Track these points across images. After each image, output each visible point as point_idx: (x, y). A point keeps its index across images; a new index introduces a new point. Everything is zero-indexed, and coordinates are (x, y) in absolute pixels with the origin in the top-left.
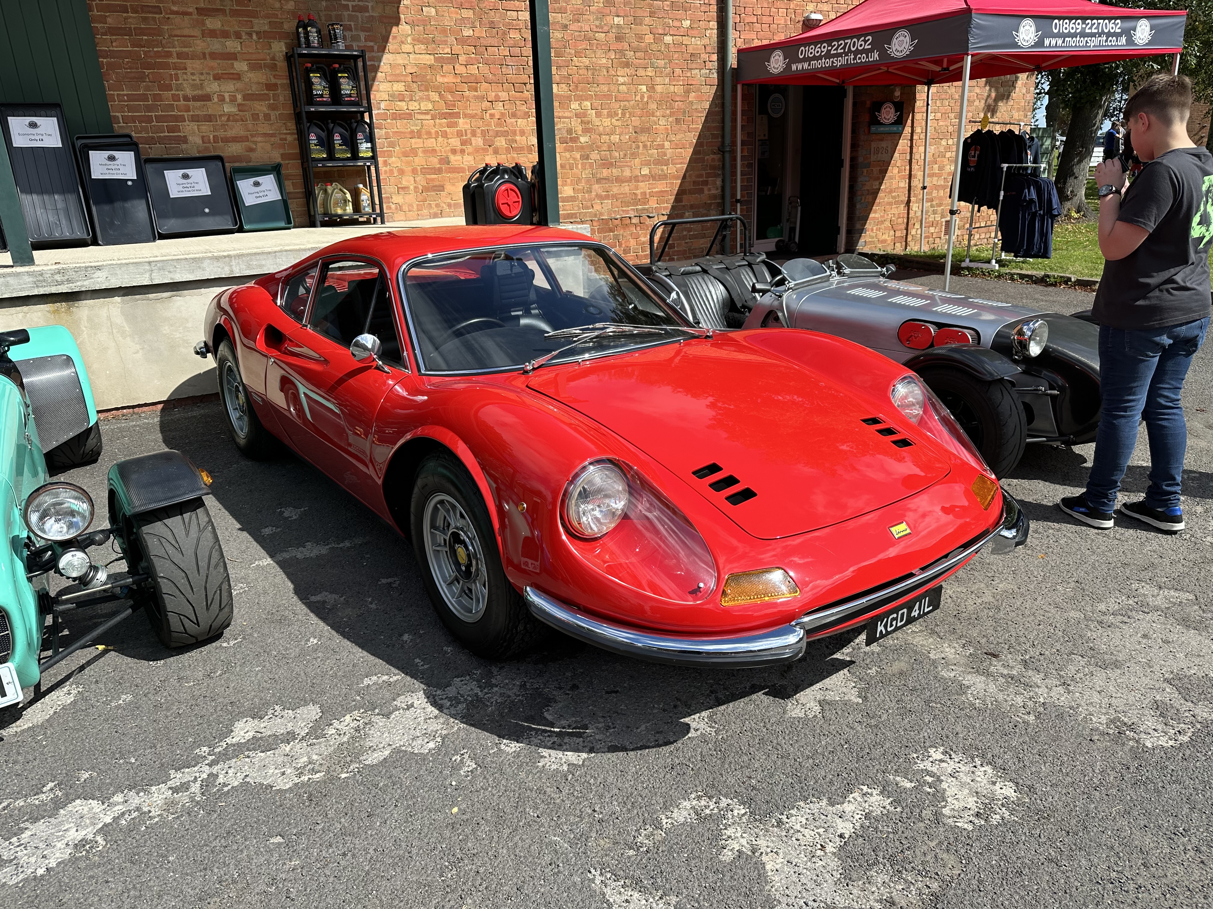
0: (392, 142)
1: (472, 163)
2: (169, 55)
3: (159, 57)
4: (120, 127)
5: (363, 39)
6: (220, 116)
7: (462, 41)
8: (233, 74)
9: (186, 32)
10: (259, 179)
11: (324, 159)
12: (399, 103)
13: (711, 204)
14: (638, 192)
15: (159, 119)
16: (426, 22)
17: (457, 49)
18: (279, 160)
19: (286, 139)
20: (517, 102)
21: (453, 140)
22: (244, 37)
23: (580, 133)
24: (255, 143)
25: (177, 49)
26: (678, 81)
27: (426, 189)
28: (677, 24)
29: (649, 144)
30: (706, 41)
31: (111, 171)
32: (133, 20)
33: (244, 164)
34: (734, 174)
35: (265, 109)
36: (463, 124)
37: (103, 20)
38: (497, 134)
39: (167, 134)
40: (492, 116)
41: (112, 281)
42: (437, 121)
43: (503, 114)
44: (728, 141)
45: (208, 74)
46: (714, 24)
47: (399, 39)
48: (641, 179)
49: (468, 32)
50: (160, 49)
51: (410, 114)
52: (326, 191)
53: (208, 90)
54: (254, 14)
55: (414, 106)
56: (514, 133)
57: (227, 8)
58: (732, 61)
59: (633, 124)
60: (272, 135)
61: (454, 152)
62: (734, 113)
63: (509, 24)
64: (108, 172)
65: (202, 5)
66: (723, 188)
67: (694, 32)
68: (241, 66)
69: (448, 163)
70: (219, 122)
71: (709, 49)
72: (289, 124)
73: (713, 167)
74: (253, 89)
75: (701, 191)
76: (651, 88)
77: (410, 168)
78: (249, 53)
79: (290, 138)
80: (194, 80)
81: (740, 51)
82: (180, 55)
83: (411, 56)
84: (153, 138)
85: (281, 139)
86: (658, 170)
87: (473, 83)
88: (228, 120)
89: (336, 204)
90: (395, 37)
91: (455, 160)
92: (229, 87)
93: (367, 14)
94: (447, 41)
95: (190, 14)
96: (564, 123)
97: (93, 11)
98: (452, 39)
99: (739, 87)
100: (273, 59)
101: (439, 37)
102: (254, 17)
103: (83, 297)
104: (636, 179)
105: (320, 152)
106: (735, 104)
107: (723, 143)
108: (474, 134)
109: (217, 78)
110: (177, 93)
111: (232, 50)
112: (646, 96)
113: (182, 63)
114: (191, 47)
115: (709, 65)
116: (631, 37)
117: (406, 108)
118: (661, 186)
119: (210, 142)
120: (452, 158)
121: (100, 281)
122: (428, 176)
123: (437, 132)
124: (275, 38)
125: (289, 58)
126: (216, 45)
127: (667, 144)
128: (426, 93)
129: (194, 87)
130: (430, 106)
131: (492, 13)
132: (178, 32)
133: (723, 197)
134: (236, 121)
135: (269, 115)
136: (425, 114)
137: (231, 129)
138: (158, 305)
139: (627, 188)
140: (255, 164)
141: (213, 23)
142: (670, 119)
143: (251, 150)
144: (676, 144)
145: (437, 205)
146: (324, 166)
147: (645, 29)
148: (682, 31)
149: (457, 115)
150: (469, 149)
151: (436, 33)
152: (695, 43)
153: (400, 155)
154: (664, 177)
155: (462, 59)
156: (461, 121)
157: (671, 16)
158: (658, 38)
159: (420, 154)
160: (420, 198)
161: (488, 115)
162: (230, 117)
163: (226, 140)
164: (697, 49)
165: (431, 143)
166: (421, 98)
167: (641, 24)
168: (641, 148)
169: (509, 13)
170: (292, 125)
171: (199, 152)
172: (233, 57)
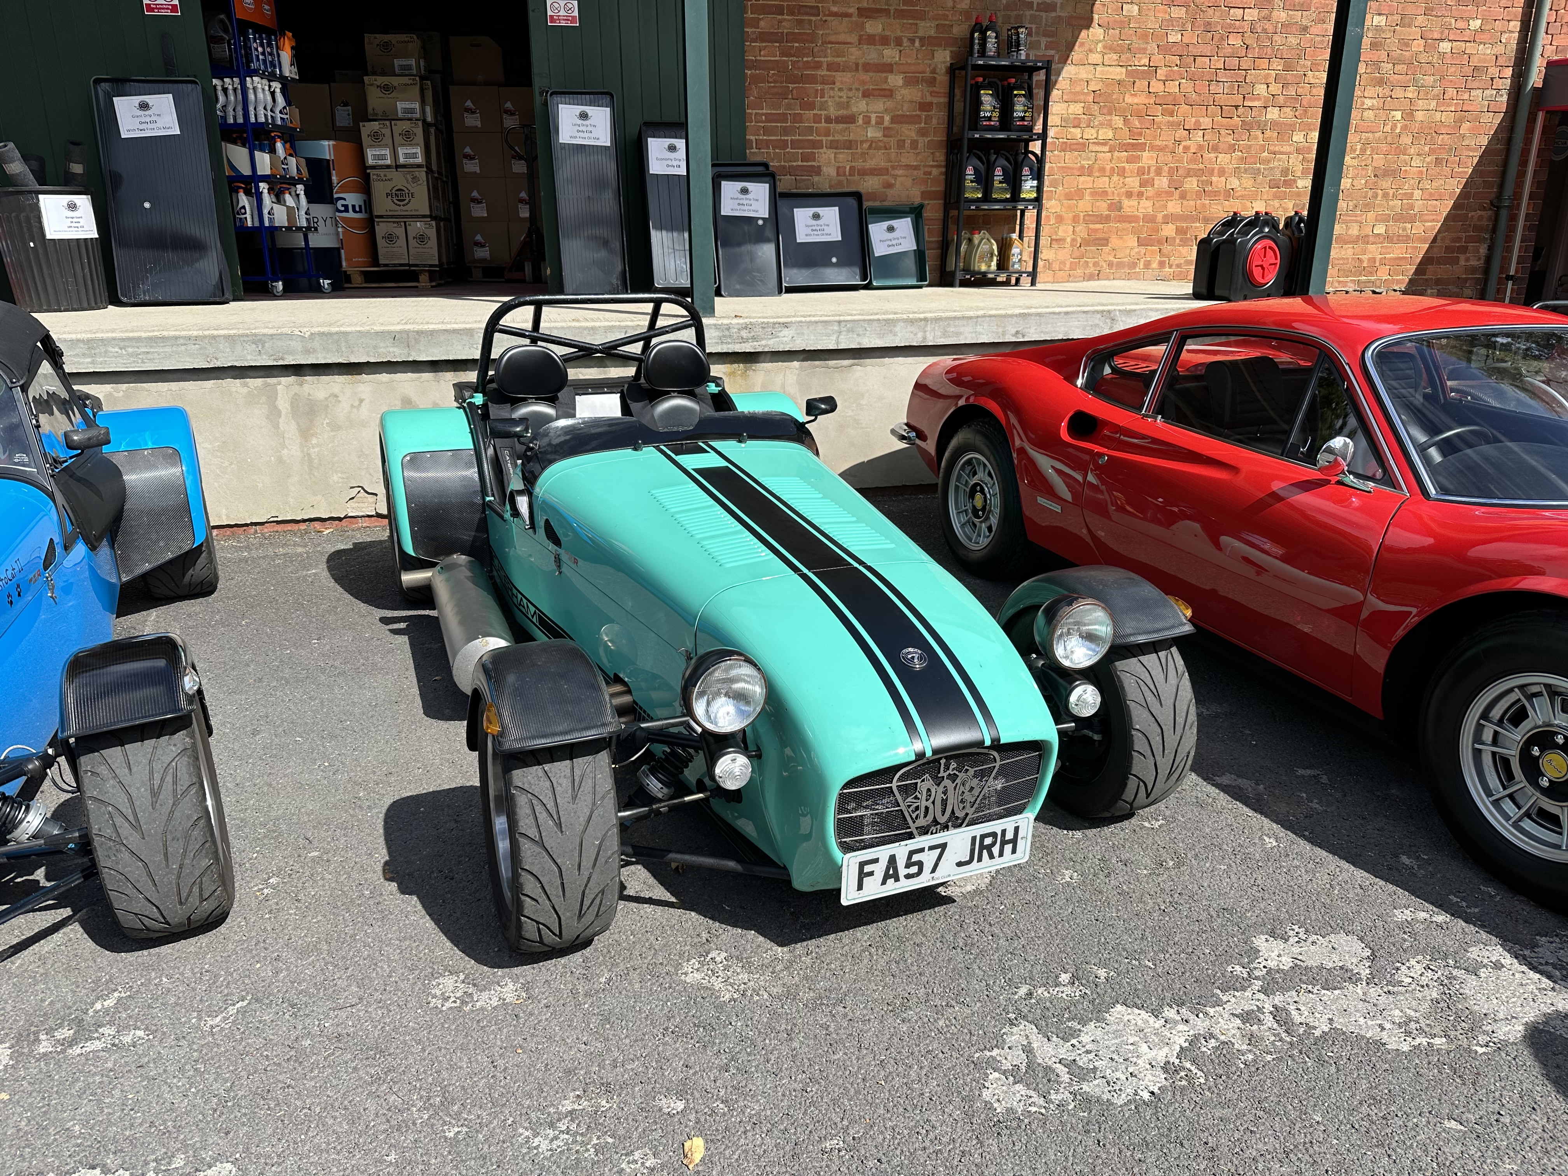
0: (1056, 179)
1: (1150, 210)
2: (818, 65)
3: (808, 68)
4: (754, 154)
5: (1043, 46)
6: (862, 142)
7: (1165, 49)
8: (885, 89)
9: (842, 38)
10: (894, 223)
11: (978, 200)
12: (1072, 130)
13: (1466, 280)
14: (1365, 257)
15: (795, 144)
16: (1124, 24)
17: (1157, 60)
18: (917, 200)
19: (930, 173)
20: (1222, 132)
21: (1131, 179)
22: (906, 43)
23: (1299, 174)
24: (895, 177)
25: (829, 59)
26: (1449, 105)
27: (1086, 242)
28: (1461, 24)
29: (1391, 192)
30: (1499, 49)
31: (742, 207)
32: (787, 23)
33: (877, 204)
34: (1510, 239)
35: (913, 135)
36: (1147, 158)
37: (755, 23)
38: (1189, 173)
39: (800, 163)
40: (1187, 149)
41: (797, 342)
42: (1116, 154)
43: (1200, 147)
44: (1508, 191)
45: (857, 89)
46: (1516, 25)
47: (1087, 47)
48: (1371, 239)
49: (1174, 37)
50: (810, 59)
51: (1084, 144)
52: (970, 241)
53: (854, 109)
54: (920, 16)
55: (1090, 133)
56: (1211, 172)
57: (892, 8)
58: (1536, 78)
59: (1375, 164)
60: (916, 168)
61: (1129, 195)
62: (1525, 152)
63: (1230, 25)
64: (738, 207)
65: (865, 5)
66: (1488, 259)
67: (1485, 37)
68: (896, 80)
69: (1120, 209)
70: (859, 151)
71: (1501, 61)
72: (938, 154)
73: (1477, 228)
74: (905, 109)
75: (1456, 261)
76: (1409, 115)
77: (1071, 215)
78: (907, 64)
79: (935, 172)
80: (841, 97)
81: (1550, 64)
82: (831, 67)
83: (1098, 68)
84: (784, 167)
85: (925, 174)
86: (1397, 228)
87: (1169, 104)
88: (870, 147)
89: (982, 258)
90: (1082, 44)
91: (1128, 205)
92: (879, 105)
93: (1053, 14)
94: (1146, 49)
95: (849, 15)
96: (1279, 160)
97: (747, 13)
98: (1152, 47)
99: (1541, 116)
100: (934, 71)
101: (1137, 44)
102: (921, 19)
103: (762, 358)
104: (1364, 239)
105: (975, 190)
106: (1528, 141)
107: (1499, 196)
108: (1159, 172)
109: (866, 94)
110: (819, 112)
111: (889, 60)
112: (1399, 125)
113: (831, 76)
114: (844, 56)
115: (1499, 83)
116: (1392, 44)
117: (1080, 136)
118: (1397, 251)
119: (845, 175)
120: (1126, 203)
121: (785, 341)
122: (1091, 226)
123: (1112, 169)
124: (939, 45)
125: (953, 70)
126: (871, 54)
127: (1417, 194)
128: (1108, 118)
129: (840, 106)
130: (1110, 135)
131: (1210, 11)
132: (833, 38)
133: (1487, 270)
134: (878, 148)
135: (917, 142)
136: (1102, 144)
137: (871, 159)
138: (836, 374)
139: (1350, 252)
140: (891, 204)
141: (874, 27)
142: (1428, 159)
143: (889, 186)
144: (1431, 194)
145: (1096, 264)
146: (977, 208)
147: (1415, 32)
148: (1467, 35)
149: (1142, 147)
150: (1150, 191)
151: (1134, 38)
152: (1484, 52)
153: (1062, 198)
154: (1407, 239)
155: (1162, 73)
156: (1146, 154)
157: (1454, 13)
158: (1430, 44)
159: (1087, 197)
160: (1077, 253)
161: (1181, 147)
162: (873, 144)
163: (863, 173)
164: (1485, 61)
165: (1103, 182)
166: (1101, 124)
167: (1410, 26)
168: (1379, 198)
169: (1232, 11)
170: (941, 156)
171: (831, 187)
172: (888, 68)
